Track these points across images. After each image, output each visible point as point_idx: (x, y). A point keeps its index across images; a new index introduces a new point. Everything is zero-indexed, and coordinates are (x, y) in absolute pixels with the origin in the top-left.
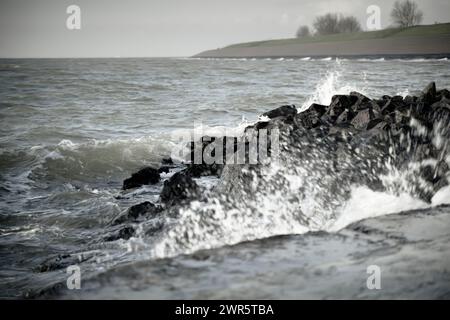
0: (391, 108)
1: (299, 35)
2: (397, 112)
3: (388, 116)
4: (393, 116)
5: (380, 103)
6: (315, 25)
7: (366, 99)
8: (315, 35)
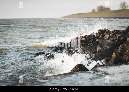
0: (116, 34)
1: (92, 11)
2: (117, 35)
3: (114, 36)
4: (116, 36)
5: (113, 32)
6: (97, 8)
7: (109, 31)
8: (97, 11)
